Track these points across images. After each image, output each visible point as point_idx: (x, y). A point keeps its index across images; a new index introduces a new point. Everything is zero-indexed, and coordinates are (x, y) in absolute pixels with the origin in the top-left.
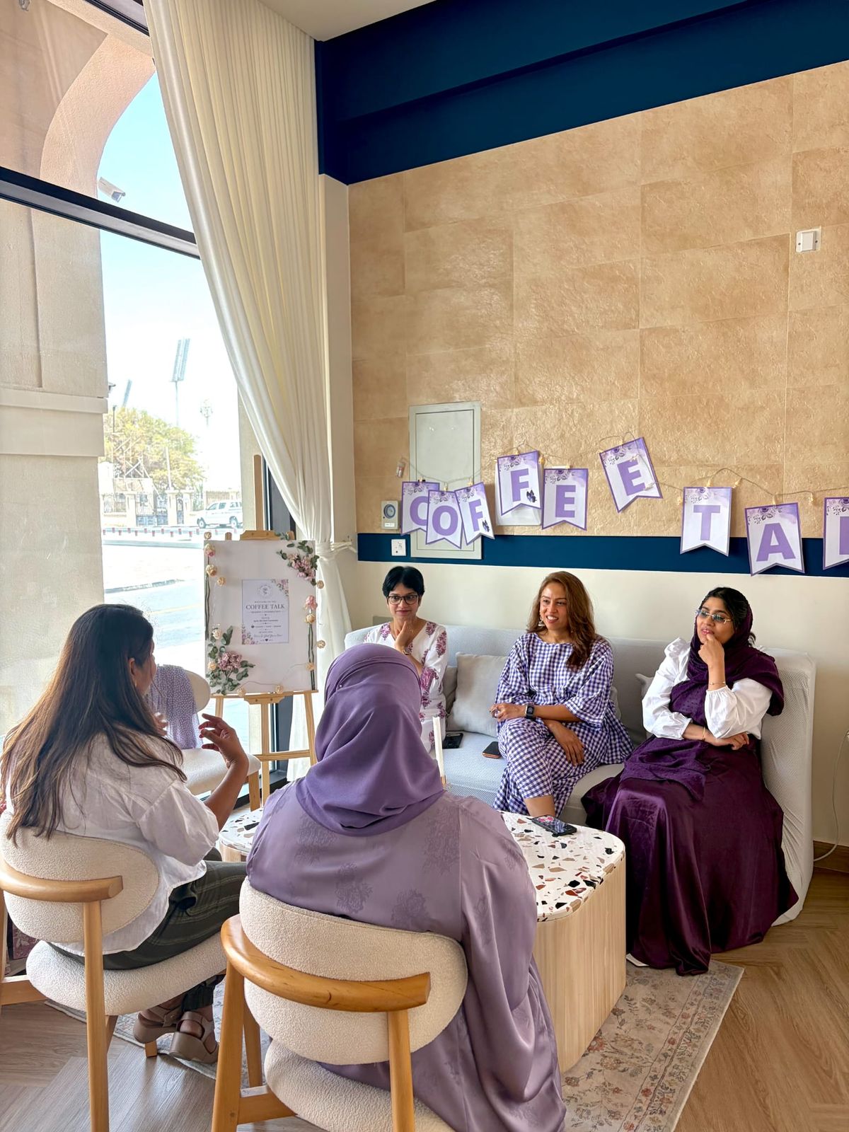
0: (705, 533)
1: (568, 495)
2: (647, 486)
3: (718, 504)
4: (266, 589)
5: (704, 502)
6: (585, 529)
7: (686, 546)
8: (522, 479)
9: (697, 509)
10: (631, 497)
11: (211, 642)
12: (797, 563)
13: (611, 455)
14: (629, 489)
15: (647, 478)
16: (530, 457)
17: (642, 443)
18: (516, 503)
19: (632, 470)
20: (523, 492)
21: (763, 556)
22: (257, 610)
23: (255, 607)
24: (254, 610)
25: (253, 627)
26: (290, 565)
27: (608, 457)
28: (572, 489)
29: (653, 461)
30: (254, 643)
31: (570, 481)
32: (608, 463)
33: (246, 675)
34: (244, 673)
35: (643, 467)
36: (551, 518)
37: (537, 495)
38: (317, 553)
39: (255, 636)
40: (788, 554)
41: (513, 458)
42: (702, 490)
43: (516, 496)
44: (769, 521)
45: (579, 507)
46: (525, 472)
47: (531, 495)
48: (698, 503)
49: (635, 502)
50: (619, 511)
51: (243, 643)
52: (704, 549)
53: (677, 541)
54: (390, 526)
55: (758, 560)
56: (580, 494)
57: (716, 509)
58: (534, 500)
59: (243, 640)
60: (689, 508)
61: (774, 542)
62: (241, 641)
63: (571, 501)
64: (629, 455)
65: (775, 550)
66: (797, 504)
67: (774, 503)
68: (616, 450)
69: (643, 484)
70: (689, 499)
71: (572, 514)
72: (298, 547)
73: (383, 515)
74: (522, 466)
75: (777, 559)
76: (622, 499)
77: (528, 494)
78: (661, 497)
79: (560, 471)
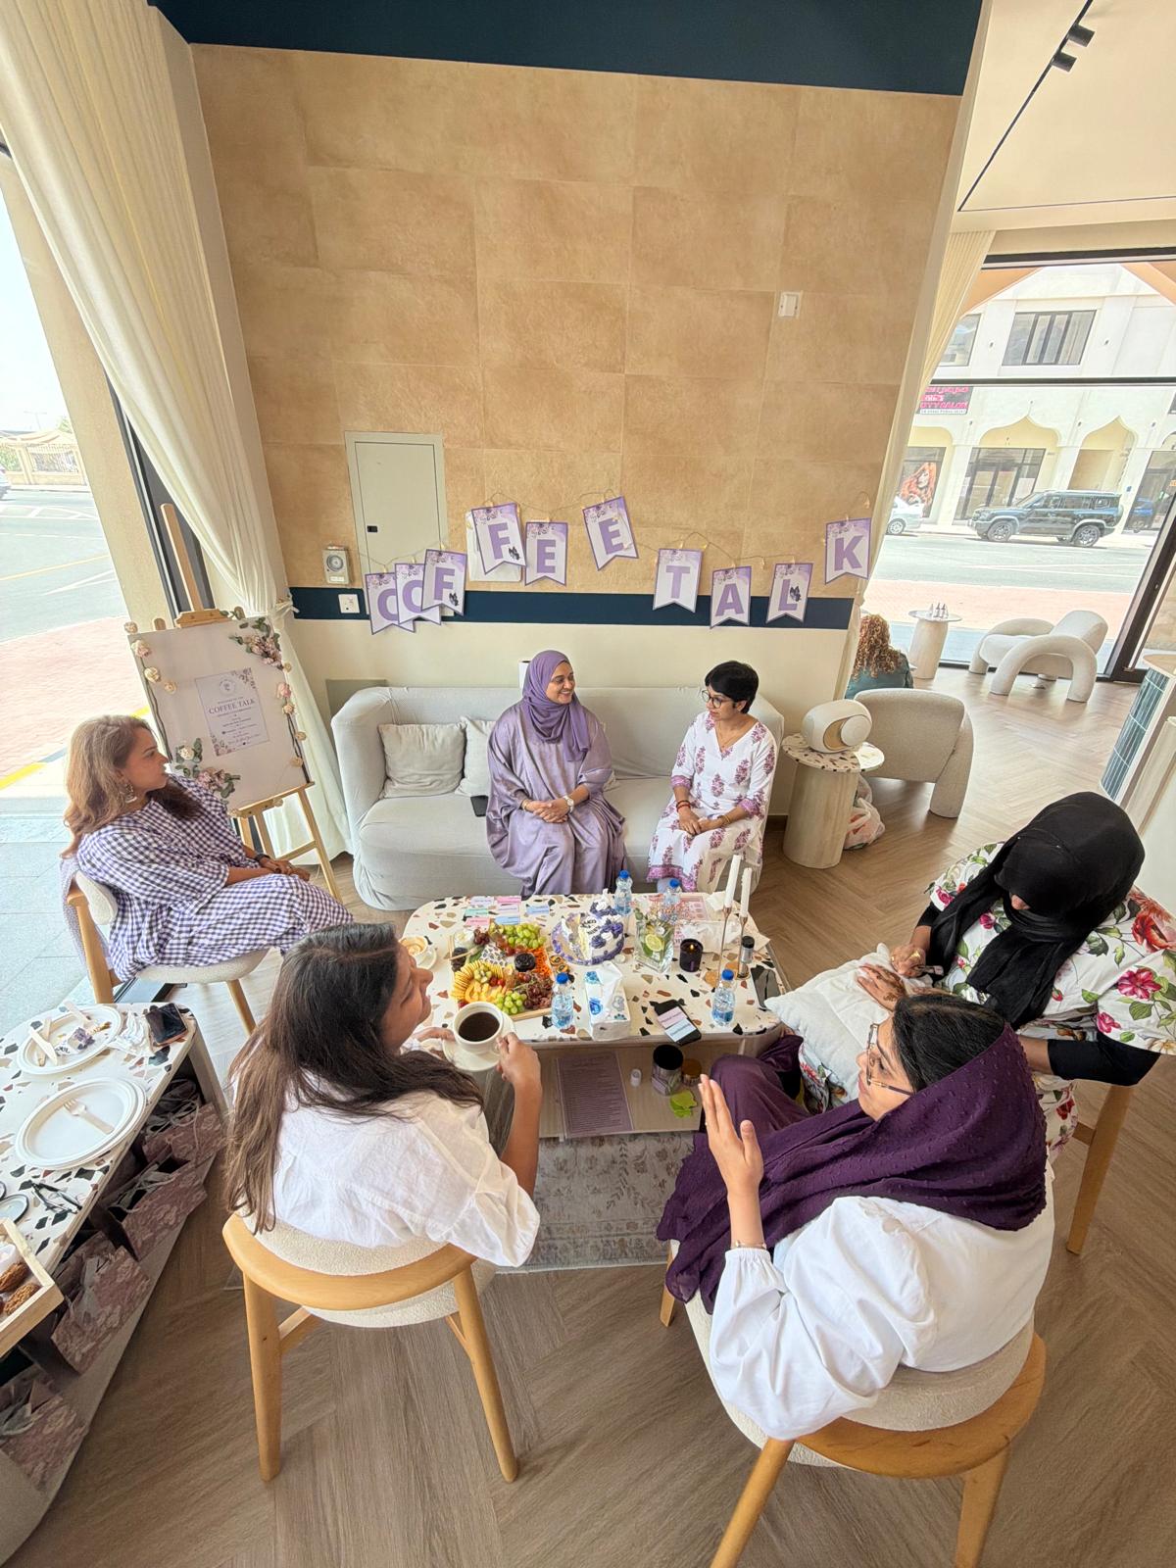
0: (676, 593)
1: (548, 550)
2: (626, 546)
3: (688, 565)
4: (227, 685)
5: (676, 563)
6: (565, 585)
7: (658, 603)
8: (502, 534)
9: (669, 569)
10: (611, 556)
11: (177, 764)
12: (744, 618)
13: (593, 512)
14: (609, 548)
15: (625, 539)
16: (507, 509)
17: (622, 501)
18: (500, 561)
19: (611, 529)
20: (505, 549)
21: (720, 613)
22: (224, 711)
23: (220, 709)
24: (221, 713)
25: (224, 733)
26: (250, 651)
27: (590, 514)
28: (552, 543)
29: (632, 521)
30: (230, 751)
31: (550, 535)
32: (589, 521)
33: (233, 790)
34: (230, 788)
35: (622, 527)
36: (533, 574)
37: (520, 551)
38: (276, 630)
39: (230, 743)
40: (739, 611)
41: (488, 510)
42: (675, 552)
43: (498, 554)
44: (728, 582)
45: (559, 562)
46: (504, 527)
47: (513, 551)
48: (670, 564)
49: (614, 561)
50: (599, 570)
51: (218, 755)
52: (674, 605)
53: (651, 598)
54: (337, 580)
55: (717, 615)
56: (559, 549)
57: (686, 570)
58: (518, 558)
59: (217, 751)
60: (662, 568)
61: (730, 600)
62: (214, 753)
63: (552, 556)
64: (611, 514)
65: (730, 606)
66: (750, 567)
67: (733, 566)
68: (598, 507)
69: (622, 544)
70: (663, 560)
71: (552, 569)
72: (254, 627)
73: (326, 567)
74: (500, 520)
75: (730, 614)
76: (602, 557)
77: (510, 551)
78: (638, 557)
79: (541, 525)
